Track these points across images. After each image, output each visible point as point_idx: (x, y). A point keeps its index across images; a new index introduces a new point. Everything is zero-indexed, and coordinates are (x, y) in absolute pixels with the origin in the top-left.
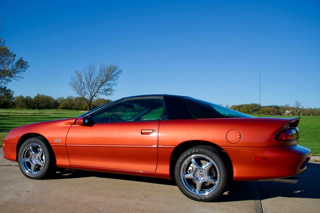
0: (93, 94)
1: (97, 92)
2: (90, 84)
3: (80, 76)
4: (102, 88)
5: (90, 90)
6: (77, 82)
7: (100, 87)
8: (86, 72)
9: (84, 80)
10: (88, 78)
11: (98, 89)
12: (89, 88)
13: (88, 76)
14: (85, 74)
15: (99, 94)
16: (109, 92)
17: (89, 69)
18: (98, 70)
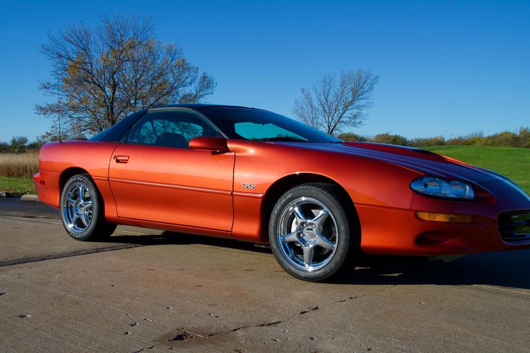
0: (333, 124)
1: (338, 122)
2: (326, 108)
3: (308, 96)
4: (347, 113)
5: (327, 119)
6: (305, 107)
7: (344, 113)
8: (318, 89)
9: (316, 103)
10: (323, 98)
11: (339, 116)
12: (326, 116)
13: (322, 94)
14: (316, 92)
15: (342, 124)
16: (358, 120)
17: (324, 83)
18: (338, 83)
